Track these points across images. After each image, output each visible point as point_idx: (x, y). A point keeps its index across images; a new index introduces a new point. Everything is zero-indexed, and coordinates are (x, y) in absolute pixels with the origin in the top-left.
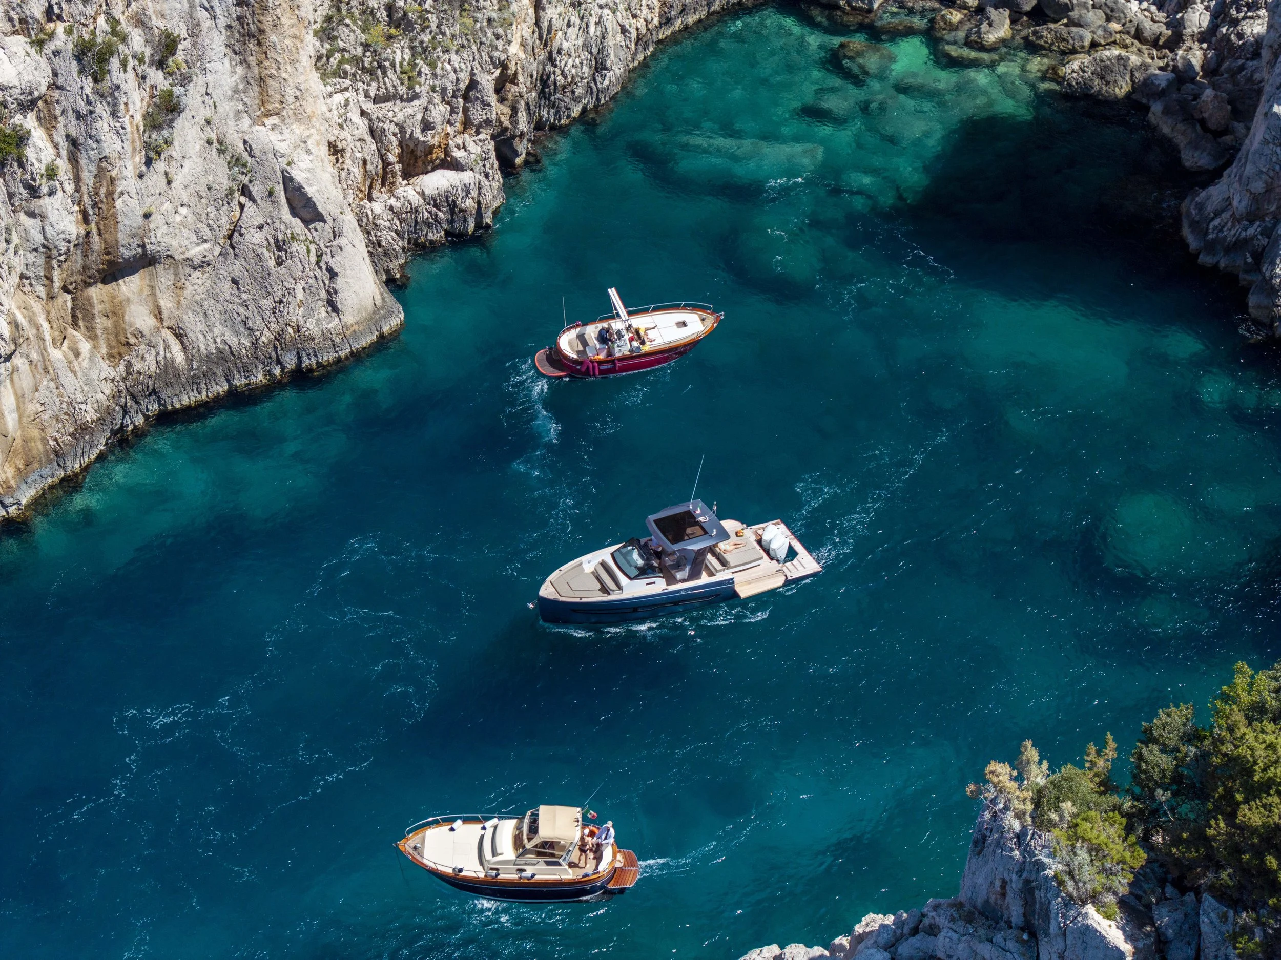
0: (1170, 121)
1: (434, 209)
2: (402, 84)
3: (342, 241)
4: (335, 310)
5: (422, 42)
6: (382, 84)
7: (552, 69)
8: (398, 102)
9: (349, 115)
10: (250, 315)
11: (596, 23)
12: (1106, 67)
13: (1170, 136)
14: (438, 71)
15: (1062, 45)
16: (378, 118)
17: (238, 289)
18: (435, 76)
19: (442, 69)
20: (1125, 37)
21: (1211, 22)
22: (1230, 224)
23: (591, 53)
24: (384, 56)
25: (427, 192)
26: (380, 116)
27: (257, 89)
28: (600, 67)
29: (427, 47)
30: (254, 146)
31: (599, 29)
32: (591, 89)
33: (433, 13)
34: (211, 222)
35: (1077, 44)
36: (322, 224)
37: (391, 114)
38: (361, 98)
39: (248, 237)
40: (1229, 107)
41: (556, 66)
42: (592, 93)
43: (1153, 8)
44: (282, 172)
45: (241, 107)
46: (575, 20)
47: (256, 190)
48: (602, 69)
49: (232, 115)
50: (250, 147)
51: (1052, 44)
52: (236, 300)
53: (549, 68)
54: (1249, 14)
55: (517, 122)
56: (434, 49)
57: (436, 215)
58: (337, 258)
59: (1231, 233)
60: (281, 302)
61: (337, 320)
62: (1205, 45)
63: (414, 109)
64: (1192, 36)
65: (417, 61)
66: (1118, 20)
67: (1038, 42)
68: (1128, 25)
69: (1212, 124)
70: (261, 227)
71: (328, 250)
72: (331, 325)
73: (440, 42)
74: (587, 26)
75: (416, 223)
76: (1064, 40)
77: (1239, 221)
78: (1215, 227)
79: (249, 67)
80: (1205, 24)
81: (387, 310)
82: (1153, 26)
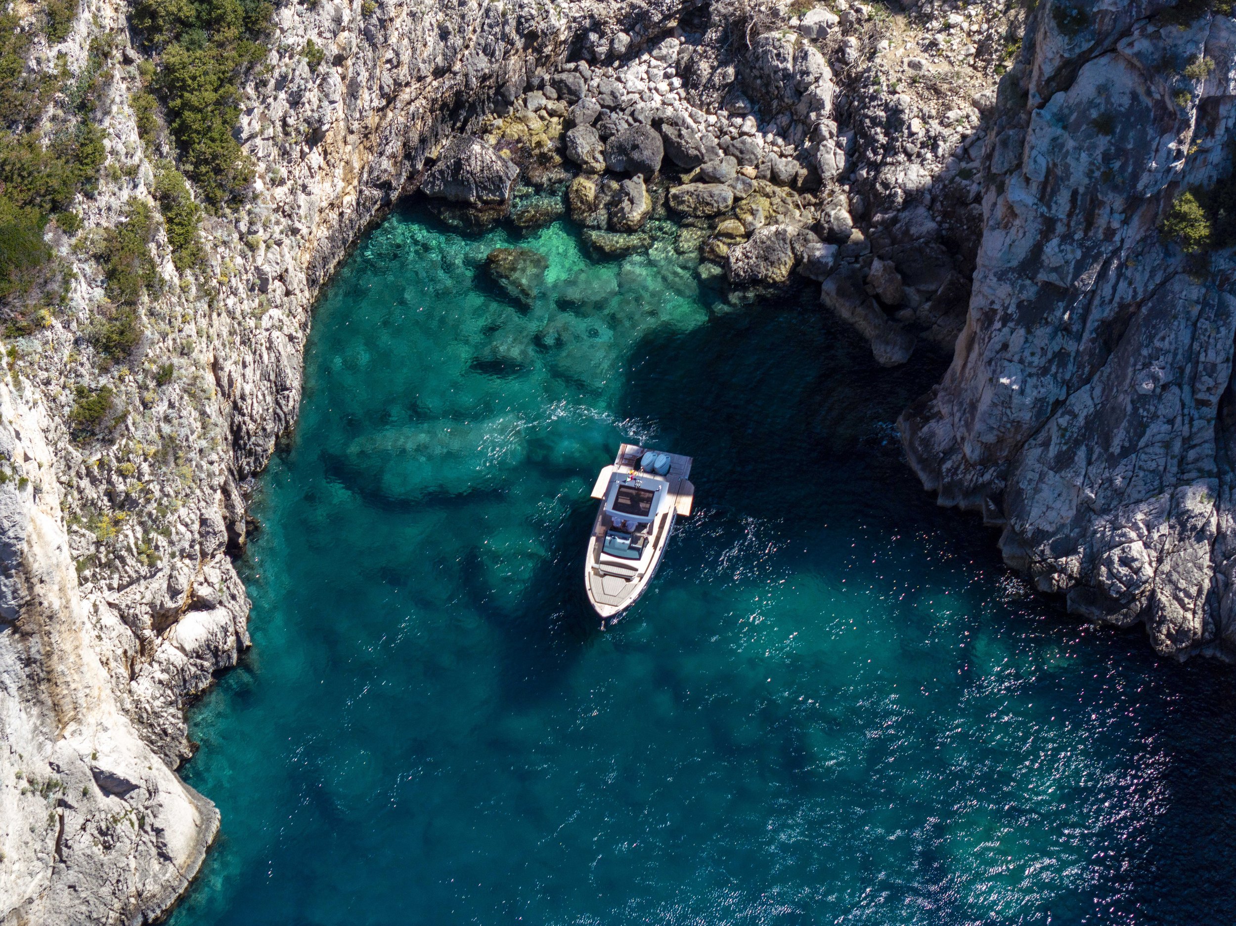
0: (847, 304)
1: (199, 661)
2: (142, 564)
3: (161, 797)
4: (167, 858)
5: (150, 515)
6: (123, 574)
7: (240, 419)
8: (142, 581)
9: (103, 622)
10: (92, 907)
11: (267, 349)
12: (768, 247)
13: (852, 320)
14: (174, 537)
15: (708, 210)
16: (127, 605)
17: (76, 891)
18: (171, 543)
19: (177, 533)
20: (763, 183)
21: (847, 161)
22: (962, 467)
23: (269, 380)
24: (118, 546)
25: (188, 648)
26: (129, 603)
27: (53, 714)
28: (280, 388)
29: (157, 517)
30: (61, 764)
31: (273, 355)
32: (279, 416)
33: (152, 481)
34: (40, 855)
35: (722, 206)
36: (137, 791)
37: (138, 597)
38: (106, 593)
39: (76, 847)
40: (899, 277)
41: (243, 415)
42: (280, 420)
43: (780, 141)
44: (91, 769)
45: (41, 738)
46: (249, 358)
47: (70, 799)
48: (283, 390)
49: (35, 751)
50: (58, 766)
51: (695, 209)
52: (77, 902)
53: (238, 419)
54: (889, 160)
55: (233, 507)
56: (164, 517)
57: (202, 666)
58: (161, 816)
59: (969, 478)
60: (118, 881)
61: (171, 866)
62: (847, 188)
63: (159, 583)
64: (832, 179)
65: (151, 536)
66: (750, 162)
67: (681, 207)
68: (761, 167)
69: (888, 299)
70: (83, 828)
71: (149, 811)
72: (168, 875)
73: (167, 507)
74: (261, 356)
75: (185, 681)
76: (708, 204)
77: (973, 466)
78: (948, 470)
79: (42, 703)
80: (842, 165)
81: (206, 820)
82: (788, 167)
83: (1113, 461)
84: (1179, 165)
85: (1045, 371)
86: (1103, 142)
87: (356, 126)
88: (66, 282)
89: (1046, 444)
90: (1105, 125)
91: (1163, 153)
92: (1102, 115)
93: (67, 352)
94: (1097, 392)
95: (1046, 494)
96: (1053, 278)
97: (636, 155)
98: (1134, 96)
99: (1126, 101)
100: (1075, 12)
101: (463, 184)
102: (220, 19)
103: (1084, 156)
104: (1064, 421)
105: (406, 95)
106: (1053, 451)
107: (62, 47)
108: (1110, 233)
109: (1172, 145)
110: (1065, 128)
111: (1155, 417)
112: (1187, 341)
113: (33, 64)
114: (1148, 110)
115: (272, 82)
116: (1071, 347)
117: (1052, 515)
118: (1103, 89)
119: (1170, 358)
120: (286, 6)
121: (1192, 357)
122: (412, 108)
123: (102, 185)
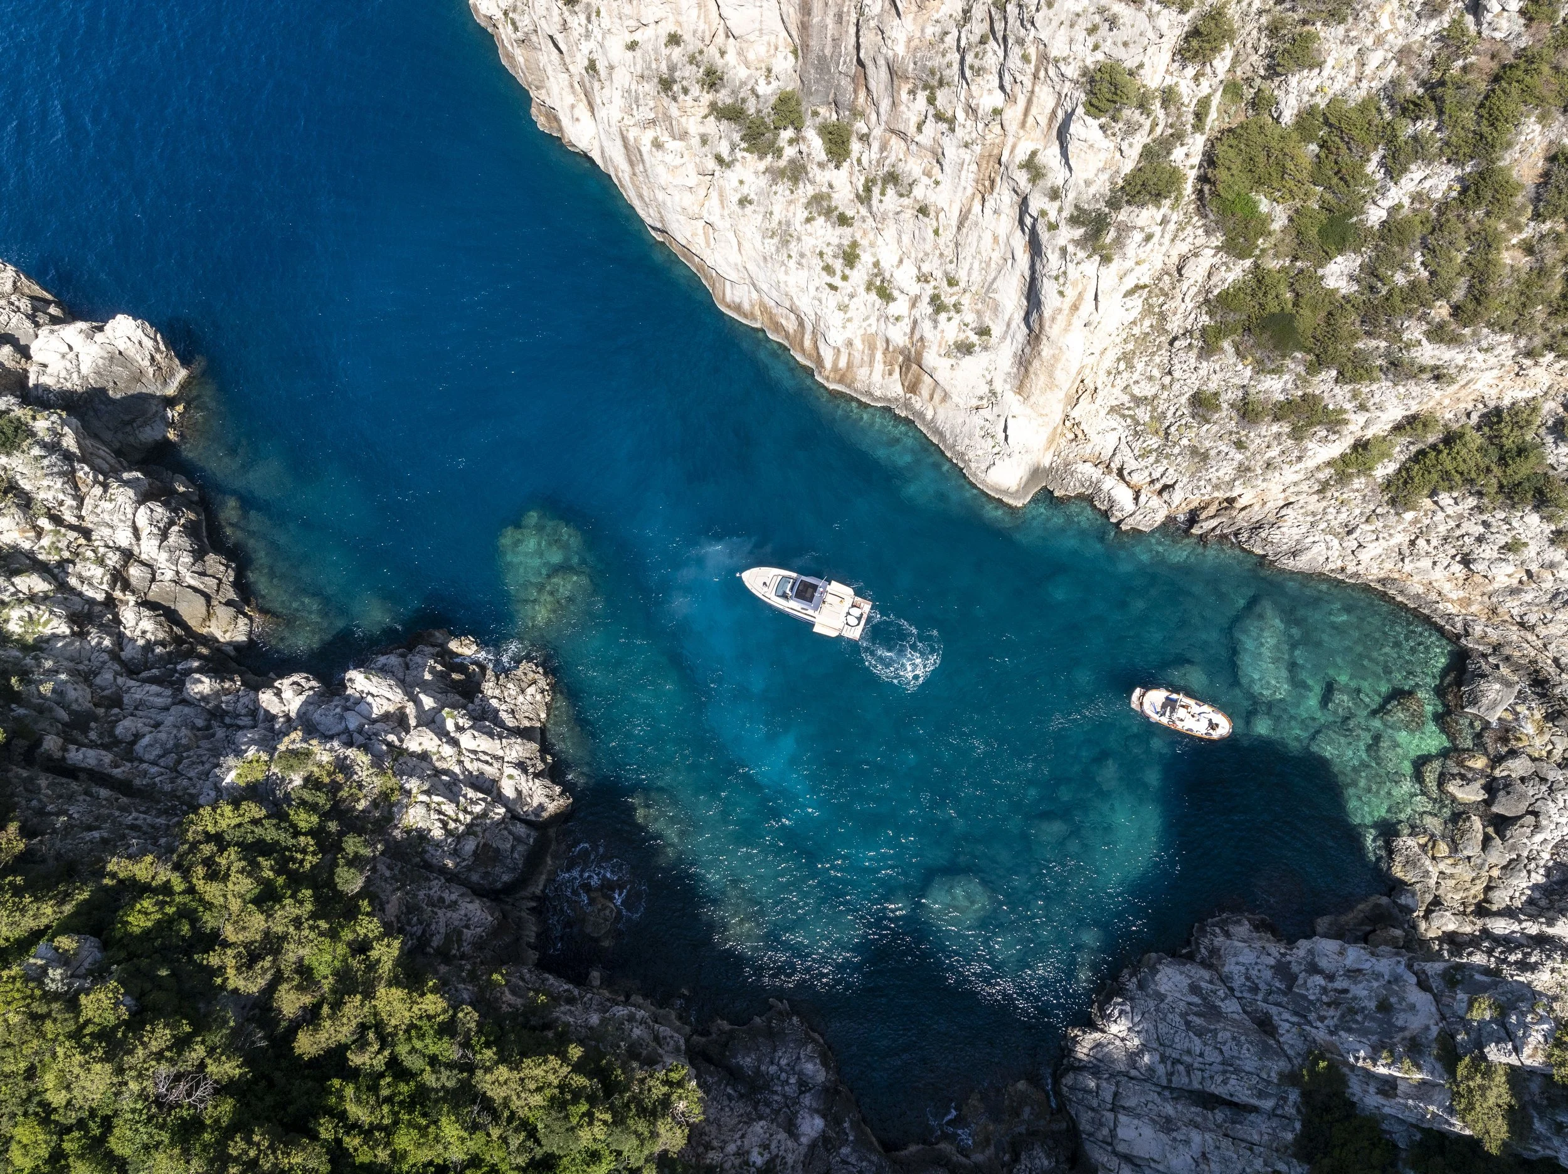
1: (1107, 499)
4: (987, 472)
15: (1458, 837)
20: (1485, 880)
23: (1295, 546)
25: (1112, 493)
26: (1122, 450)
32: (1277, 555)
35: (1461, 847)
37: (1126, 454)
48: (1293, 556)
51: (1460, 830)
57: (1105, 501)
61: (984, 475)
62: (1476, 933)
64: (1485, 925)
66: (1504, 874)
67: (1461, 822)
68: (1500, 881)
75: (1097, 493)
76: (1464, 838)
80: (1496, 931)
81: (1015, 495)
82: (1501, 898)
83: (1183, 1015)
84: (1352, 1060)
85: (1248, 978)
86: (1372, 1005)
87: (1494, 599)
88: (1273, 371)
89: (1211, 982)
90: (1384, 1007)
91: (1358, 1046)
92: (1391, 1005)
93: (1236, 381)
94: (1236, 1016)
95: (1178, 978)
96: (1300, 981)
97: (1502, 793)
98: (1403, 1029)
99: (1400, 1023)
100: (1459, 977)
101: (1471, 681)
102: (1507, 465)
103: (1366, 993)
104: (1221, 993)
105: (1531, 637)
106: (1203, 984)
107: (1424, 341)
108: (1322, 1019)
109: (1362, 1054)
110: (1389, 982)
111: (1205, 1044)
112: (1247, 1069)
113: (1406, 324)
114: (1391, 1038)
115: (1484, 517)
116: (1260, 997)
117: (1165, 980)
118: (1412, 1007)
119: (1236, 1054)
120: (1542, 518)
121: (1237, 1071)
122: (1525, 645)
123: (1348, 388)
